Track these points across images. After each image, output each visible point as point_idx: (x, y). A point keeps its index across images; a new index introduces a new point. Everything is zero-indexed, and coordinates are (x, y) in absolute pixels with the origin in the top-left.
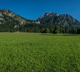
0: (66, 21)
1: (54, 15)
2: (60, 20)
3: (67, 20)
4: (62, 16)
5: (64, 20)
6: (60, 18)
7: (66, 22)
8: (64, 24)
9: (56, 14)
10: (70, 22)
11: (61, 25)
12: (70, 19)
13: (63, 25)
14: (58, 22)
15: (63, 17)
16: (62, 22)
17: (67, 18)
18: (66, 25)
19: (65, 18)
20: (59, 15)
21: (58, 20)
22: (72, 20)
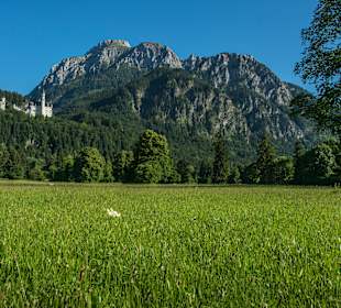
0: (229, 101)
1: (148, 63)
2: (191, 95)
3: (239, 97)
4: (204, 68)
5: (212, 95)
6: (191, 85)
7: (231, 109)
8: (212, 120)
9: (165, 53)
10: (256, 110)
11: (192, 130)
12: (258, 90)
13: (209, 127)
14: (174, 108)
15: (209, 72)
16: (199, 109)
17: (235, 79)
18: (228, 127)
19: (220, 81)
20: (183, 62)
21: (172, 95)
22: (267, 94)
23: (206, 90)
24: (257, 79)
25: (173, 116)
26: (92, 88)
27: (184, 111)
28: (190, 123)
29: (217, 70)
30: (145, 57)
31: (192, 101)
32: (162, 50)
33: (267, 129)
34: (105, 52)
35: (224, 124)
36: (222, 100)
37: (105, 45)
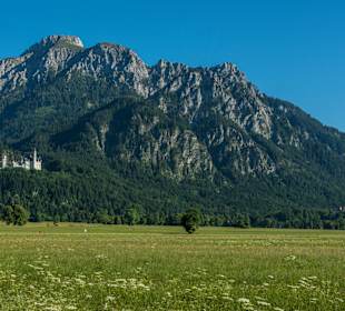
0: (195, 138)
1: (107, 71)
2: (156, 132)
5: (177, 132)
7: (196, 146)
8: (177, 158)
9: (127, 58)
10: (226, 142)
11: (156, 169)
12: (232, 116)
13: (172, 165)
14: (139, 145)
15: (178, 93)
16: (164, 147)
17: (208, 103)
18: (193, 165)
19: (191, 104)
20: (151, 70)
21: (137, 132)
22: (242, 120)
23: (171, 127)
24: (233, 102)
25: (138, 155)
26: (40, 106)
27: (149, 149)
28: (155, 161)
29: (188, 91)
30: (103, 63)
31: (157, 138)
32: (124, 54)
33: (236, 164)
34: (51, 54)
35: (189, 161)
36: (187, 137)
37: (50, 44)
